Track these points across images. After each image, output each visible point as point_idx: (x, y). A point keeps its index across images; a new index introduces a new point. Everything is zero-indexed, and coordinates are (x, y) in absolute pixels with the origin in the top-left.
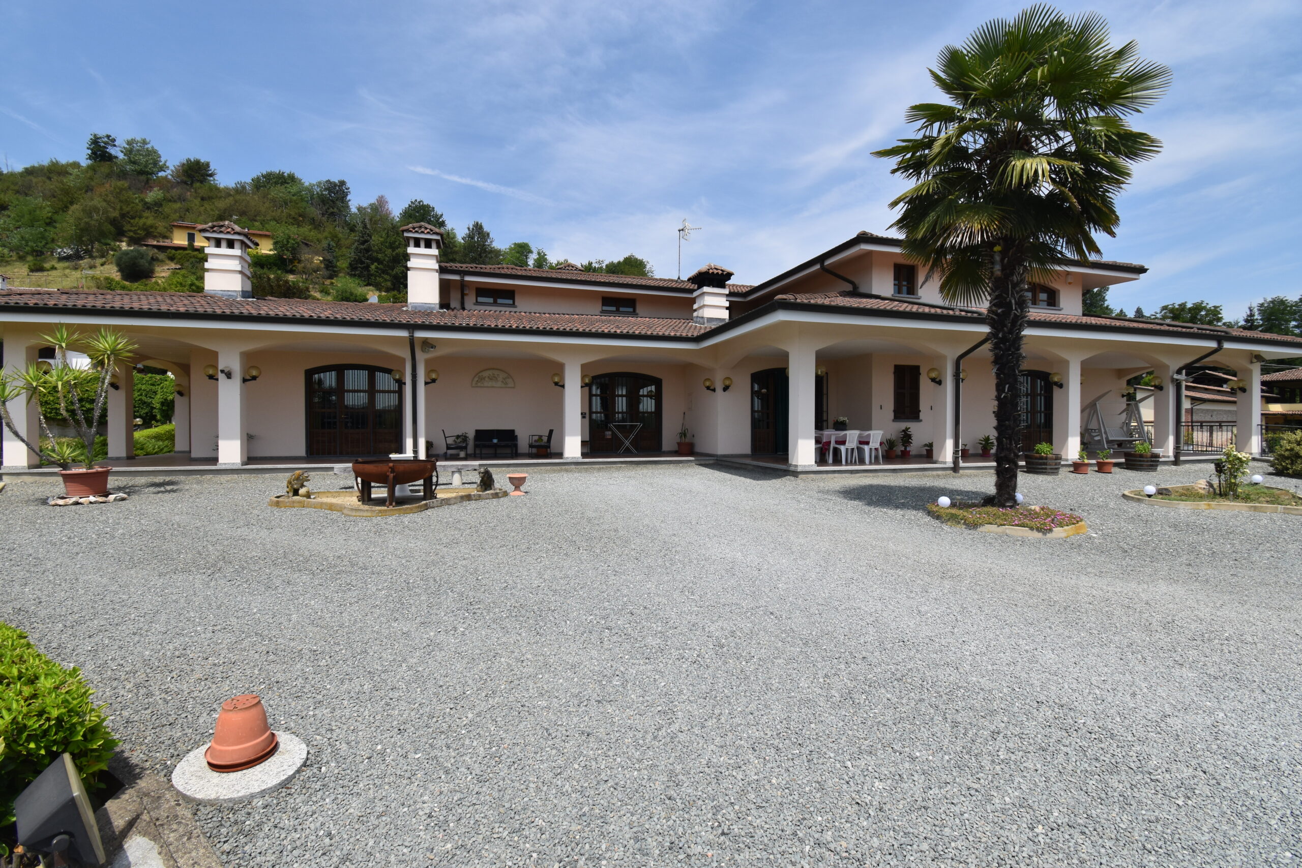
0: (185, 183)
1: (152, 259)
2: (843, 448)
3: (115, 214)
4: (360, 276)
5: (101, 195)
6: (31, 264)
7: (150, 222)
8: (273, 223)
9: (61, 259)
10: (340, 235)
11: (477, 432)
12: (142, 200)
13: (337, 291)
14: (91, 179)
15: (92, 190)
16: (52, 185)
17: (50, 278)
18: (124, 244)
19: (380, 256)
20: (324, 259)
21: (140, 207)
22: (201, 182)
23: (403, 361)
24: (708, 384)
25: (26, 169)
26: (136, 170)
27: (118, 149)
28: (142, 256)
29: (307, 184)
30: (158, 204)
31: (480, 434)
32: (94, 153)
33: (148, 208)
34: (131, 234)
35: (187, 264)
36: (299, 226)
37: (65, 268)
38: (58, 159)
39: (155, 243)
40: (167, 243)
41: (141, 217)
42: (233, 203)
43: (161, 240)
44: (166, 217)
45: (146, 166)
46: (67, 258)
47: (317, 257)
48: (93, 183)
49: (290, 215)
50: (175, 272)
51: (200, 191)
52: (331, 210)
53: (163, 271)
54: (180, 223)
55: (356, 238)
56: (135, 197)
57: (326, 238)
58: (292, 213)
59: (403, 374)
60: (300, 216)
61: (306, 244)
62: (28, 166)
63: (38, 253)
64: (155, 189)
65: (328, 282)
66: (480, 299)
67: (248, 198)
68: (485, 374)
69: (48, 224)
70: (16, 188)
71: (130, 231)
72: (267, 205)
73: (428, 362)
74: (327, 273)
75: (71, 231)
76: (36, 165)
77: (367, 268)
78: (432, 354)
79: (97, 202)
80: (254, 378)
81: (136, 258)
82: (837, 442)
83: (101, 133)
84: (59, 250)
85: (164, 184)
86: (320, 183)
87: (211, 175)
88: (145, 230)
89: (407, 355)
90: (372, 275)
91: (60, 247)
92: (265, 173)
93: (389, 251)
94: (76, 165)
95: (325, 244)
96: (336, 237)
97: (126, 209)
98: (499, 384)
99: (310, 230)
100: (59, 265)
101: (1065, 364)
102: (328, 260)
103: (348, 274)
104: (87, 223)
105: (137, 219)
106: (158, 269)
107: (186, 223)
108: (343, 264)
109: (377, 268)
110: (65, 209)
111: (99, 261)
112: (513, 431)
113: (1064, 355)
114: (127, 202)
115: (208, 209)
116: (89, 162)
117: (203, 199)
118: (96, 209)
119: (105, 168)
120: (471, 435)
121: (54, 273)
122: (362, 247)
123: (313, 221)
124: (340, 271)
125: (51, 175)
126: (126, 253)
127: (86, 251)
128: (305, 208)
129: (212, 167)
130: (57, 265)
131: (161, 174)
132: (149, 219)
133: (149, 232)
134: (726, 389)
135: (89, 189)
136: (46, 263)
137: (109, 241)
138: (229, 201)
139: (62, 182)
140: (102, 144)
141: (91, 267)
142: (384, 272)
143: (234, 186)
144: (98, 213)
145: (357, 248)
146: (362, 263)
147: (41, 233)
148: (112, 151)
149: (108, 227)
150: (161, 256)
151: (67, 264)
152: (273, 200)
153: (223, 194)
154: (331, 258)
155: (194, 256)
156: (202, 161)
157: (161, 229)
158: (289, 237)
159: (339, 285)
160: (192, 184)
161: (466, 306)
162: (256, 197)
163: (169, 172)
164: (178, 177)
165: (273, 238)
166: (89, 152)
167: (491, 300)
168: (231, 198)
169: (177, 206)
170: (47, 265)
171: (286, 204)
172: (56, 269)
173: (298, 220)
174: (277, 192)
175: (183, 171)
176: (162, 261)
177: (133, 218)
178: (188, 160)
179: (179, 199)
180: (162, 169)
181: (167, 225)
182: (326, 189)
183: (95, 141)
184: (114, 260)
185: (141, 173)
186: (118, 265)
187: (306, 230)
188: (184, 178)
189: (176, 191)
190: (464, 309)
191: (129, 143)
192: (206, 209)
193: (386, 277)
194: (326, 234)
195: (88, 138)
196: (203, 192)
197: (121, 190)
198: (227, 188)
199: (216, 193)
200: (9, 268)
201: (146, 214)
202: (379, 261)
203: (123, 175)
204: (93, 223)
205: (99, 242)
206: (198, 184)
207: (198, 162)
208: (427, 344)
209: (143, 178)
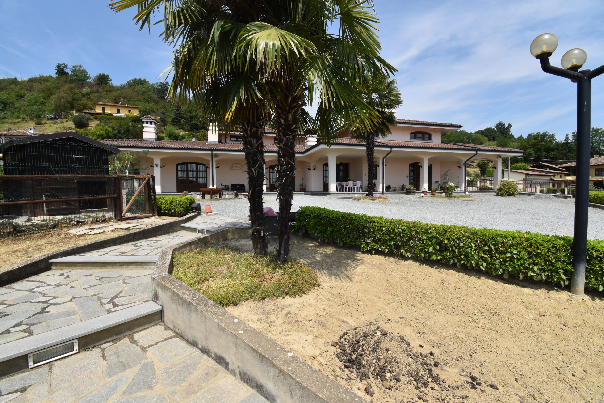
0: (99, 84)
1: (88, 119)
2: (348, 187)
3: (70, 99)
4: (176, 125)
5: (64, 91)
6: (36, 121)
7: (85, 102)
8: (138, 102)
9: (49, 119)
10: (167, 107)
11: (232, 185)
12: (81, 92)
13: (167, 132)
14: (58, 83)
15: (59, 88)
16: (42, 86)
17: (45, 128)
18: (74, 112)
19: (185, 116)
20: (161, 118)
21: (80, 96)
22: (106, 84)
23: (209, 161)
24: (308, 168)
25: (29, 79)
26: (77, 79)
27: (69, 70)
28: (84, 117)
29: (151, 84)
30: (88, 94)
31: (233, 185)
32: (58, 71)
33: (84, 96)
34: (77, 108)
35: (103, 121)
36: (149, 103)
37: (50, 123)
38: (43, 75)
39: (88, 111)
40: (93, 111)
41: (81, 100)
42: (120, 93)
43: (90, 110)
44: (92, 100)
45: (81, 77)
46: (51, 119)
47: (158, 117)
48: (59, 85)
49: (145, 98)
50: (98, 125)
51: (105, 88)
52: (162, 95)
53: (93, 124)
54: (98, 103)
55: (174, 108)
56: (77, 91)
57: (161, 108)
58: (146, 97)
59: (209, 165)
60: (149, 98)
61: (153, 112)
62: (30, 78)
63: (38, 117)
64: (86, 87)
65: (163, 128)
66: (232, 139)
67: (127, 91)
68: (234, 165)
69: (41, 104)
70: (26, 88)
71: (77, 106)
72: (135, 94)
73: (216, 161)
74: (162, 124)
75: (53, 107)
76: (33, 77)
77: (179, 121)
78: (218, 158)
79: (62, 94)
80: (164, 166)
81: (81, 118)
82: (346, 185)
83: (61, 62)
84: (48, 115)
85: (90, 85)
86: (157, 83)
87: (110, 81)
88: (83, 106)
89: (210, 159)
90: (182, 124)
91: (47, 114)
92: (133, 79)
93: (189, 114)
94: (51, 77)
95: (161, 111)
96: (165, 107)
97: (75, 97)
98: (239, 168)
99: (154, 105)
100: (48, 122)
101: (423, 159)
102: (163, 118)
103: (171, 124)
104: (59, 103)
105: (79, 101)
106: (90, 123)
107: (100, 103)
108: (169, 120)
109: (184, 121)
110: (48, 97)
111: (65, 120)
112: (244, 184)
113: (422, 157)
114: (75, 94)
115: (110, 96)
116: (57, 76)
117: (107, 91)
118: (63, 97)
119: (63, 78)
120: (230, 186)
121: (46, 125)
122: (177, 112)
123: (155, 101)
124: (167, 123)
125: (41, 82)
126: (77, 117)
127: (59, 116)
128: (151, 95)
129: (110, 77)
130: (47, 122)
131: (88, 80)
132: (85, 101)
133: (85, 107)
134: (314, 169)
135: (58, 88)
136: (43, 120)
137: (69, 111)
138: (119, 92)
139: (46, 85)
140: (62, 68)
141: (62, 123)
142: (187, 123)
143: (120, 85)
144: (63, 99)
145: (175, 113)
146: (177, 119)
147: (40, 108)
148: (66, 70)
149: (68, 105)
150: (92, 117)
151: (51, 121)
152: (137, 92)
153: (115, 89)
154: (164, 117)
155: (106, 117)
156: (106, 74)
157: (90, 105)
158: (146, 108)
159: (168, 129)
160: (102, 85)
161: (227, 142)
162: (130, 90)
163: (91, 80)
164: (96, 82)
165: (139, 109)
166: (56, 71)
167: (235, 139)
168: (119, 91)
169: (96, 95)
170: (43, 122)
171: (143, 93)
172: (47, 123)
173: (149, 100)
174: (139, 88)
175: (98, 79)
176: (92, 120)
177: (78, 100)
178: (100, 74)
179: (97, 92)
180: (88, 78)
181: (92, 104)
182: (160, 86)
183: (59, 66)
184: (72, 119)
185: (79, 80)
186: (74, 122)
187: (152, 105)
188: (98, 82)
189: (95, 88)
190: (226, 143)
191: (74, 67)
192: (109, 96)
193: (188, 125)
194: (161, 106)
195: (56, 65)
196: (106, 88)
197: (72, 88)
198: (117, 87)
199: (113, 89)
200: (26, 123)
201: (83, 99)
202: (185, 119)
203: (72, 81)
204: (62, 103)
205: (64, 111)
206: (104, 85)
207: (104, 75)
208: (216, 155)
209: (81, 82)
